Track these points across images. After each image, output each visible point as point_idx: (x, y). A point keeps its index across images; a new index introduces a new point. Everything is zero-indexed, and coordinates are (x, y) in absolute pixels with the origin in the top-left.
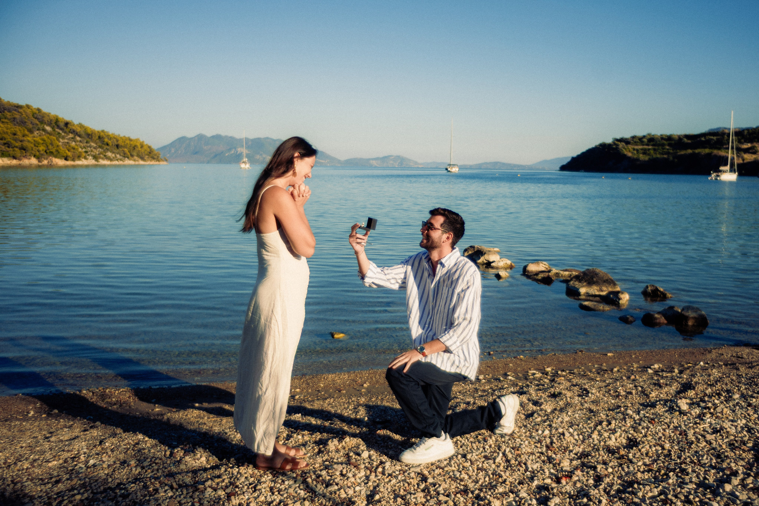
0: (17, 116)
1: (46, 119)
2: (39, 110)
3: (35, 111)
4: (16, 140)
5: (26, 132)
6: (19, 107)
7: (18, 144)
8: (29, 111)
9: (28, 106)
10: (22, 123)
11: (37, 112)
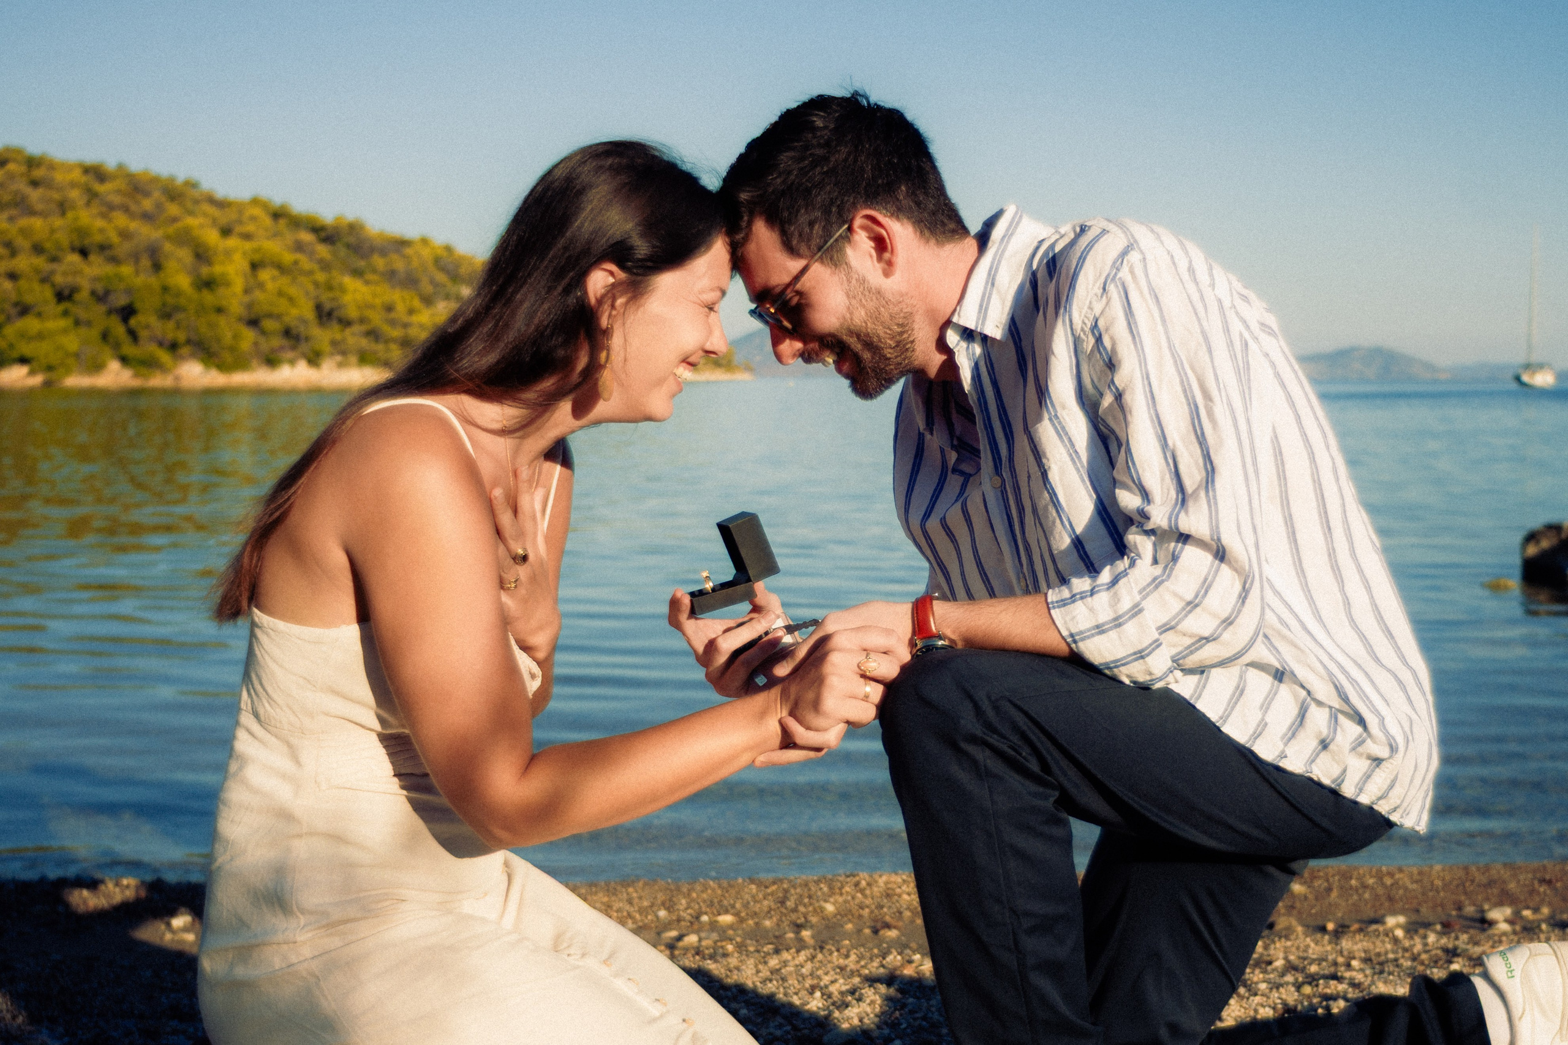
0: (399, 265)
1: (463, 271)
2: (448, 249)
3: (439, 252)
4: (393, 323)
5: (417, 303)
6: (402, 244)
7: (396, 333)
8: (426, 253)
9: (425, 241)
10: (410, 282)
11: (445, 254)
